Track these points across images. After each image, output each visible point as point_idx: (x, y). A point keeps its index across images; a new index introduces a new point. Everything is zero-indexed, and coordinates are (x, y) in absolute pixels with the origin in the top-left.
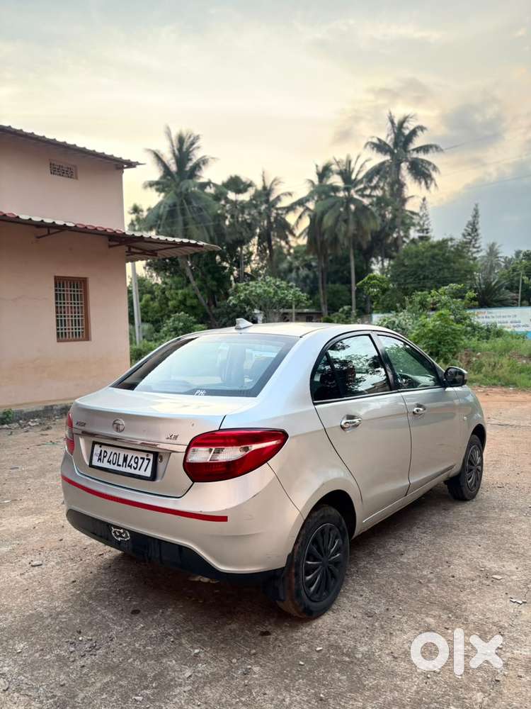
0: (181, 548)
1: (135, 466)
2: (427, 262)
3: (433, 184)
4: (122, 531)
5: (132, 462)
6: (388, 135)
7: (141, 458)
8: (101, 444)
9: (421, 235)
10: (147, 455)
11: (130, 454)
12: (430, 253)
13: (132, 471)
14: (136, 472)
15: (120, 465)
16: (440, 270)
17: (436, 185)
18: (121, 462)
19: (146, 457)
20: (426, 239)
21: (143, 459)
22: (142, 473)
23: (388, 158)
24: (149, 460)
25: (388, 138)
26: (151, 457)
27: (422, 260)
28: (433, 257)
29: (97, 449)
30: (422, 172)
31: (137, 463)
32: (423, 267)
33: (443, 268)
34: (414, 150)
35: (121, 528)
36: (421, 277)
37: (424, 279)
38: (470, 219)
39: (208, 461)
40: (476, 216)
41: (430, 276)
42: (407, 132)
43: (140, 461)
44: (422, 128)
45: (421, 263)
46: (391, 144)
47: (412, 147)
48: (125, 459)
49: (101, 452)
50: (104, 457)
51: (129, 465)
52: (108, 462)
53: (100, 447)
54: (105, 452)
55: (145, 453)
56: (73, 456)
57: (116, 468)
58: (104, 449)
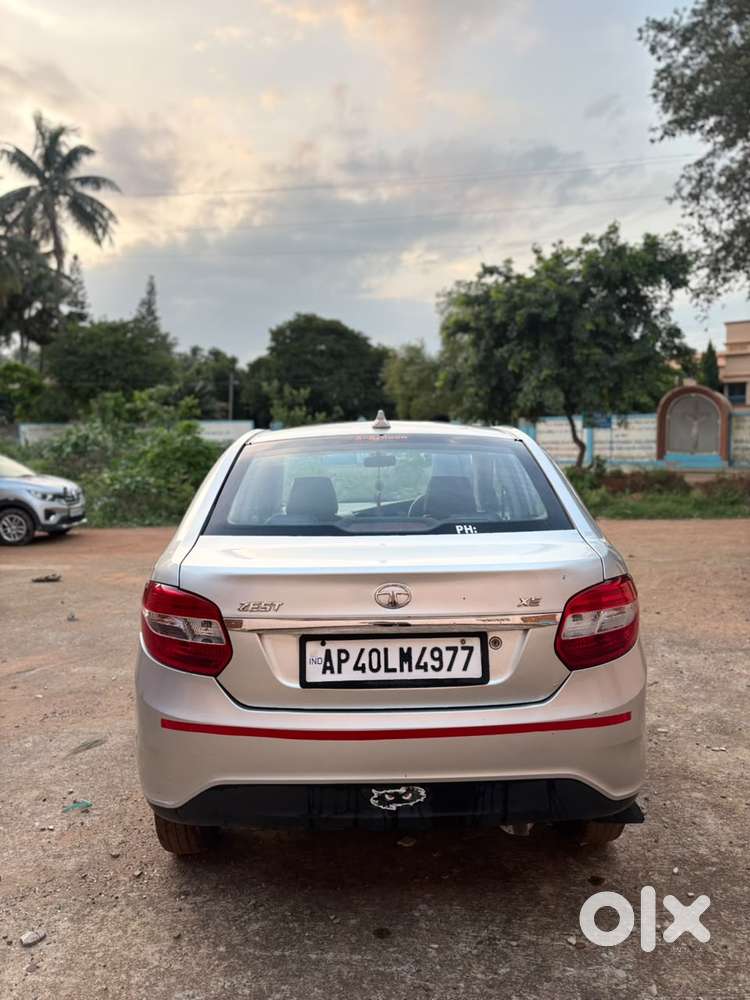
0: (551, 783)
1: (437, 664)
2: (109, 353)
3: (107, 237)
4: (402, 790)
5: (427, 658)
6: (36, 148)
7: (448, 649)
8: (323, 639)
9: (74, 309)
10: (463, 642)
11: (416, 646)
12: (111, 339)
13: (431, 675)
14: (443, 674)
15: (394, 670)
16: (127, 364)
17: (111, 240)
18: (394, 662)
19: (459, 645)
20: (82, 317)
21: (455, 649)
22: (457, 673)
23: (34, 182)
24: (471, 649)
25: (34, 151)
26: (475, 643)
27: (101, 347)
28: (117, 344)
29: (315, 650)
30: (90, 218)
31: (440, 659)
32: (103, 358)
33: (131, 363)
34: (77, 179)
35: (398, 786)
36: (101, 373)
37: (104, 376)
38: (144, 295)
39: (596, 633)
40: (151, 291)
41: (114, 373)
42: (65, 151)
43: (447, 656)
44: (87, 151)
45: (100, 352)
46: (40, 164)
47: (73, 174)
48: (405, 656)
49: (328, 653)
50: (340, 662)
51: (418, 667)
52: (356, 668)
53: (323, 644)
54: (340, 652)
55: (459, 639)
56: (215, 677)
57: (382, 675)
58: (334, 647)
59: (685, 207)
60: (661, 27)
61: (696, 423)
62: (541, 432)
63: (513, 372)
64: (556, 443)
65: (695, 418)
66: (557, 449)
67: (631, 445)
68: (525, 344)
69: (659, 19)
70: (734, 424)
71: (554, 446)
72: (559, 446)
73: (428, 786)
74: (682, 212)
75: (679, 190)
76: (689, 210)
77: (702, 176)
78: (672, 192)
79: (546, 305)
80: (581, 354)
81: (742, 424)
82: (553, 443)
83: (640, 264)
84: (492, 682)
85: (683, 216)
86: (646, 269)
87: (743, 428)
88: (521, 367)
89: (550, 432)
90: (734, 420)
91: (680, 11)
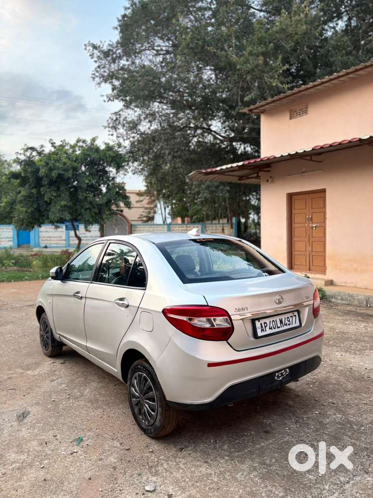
1: (289, 323)
4: (283, 371)
5: (286, 321)
8: (259, 319)
10: (293, 314)
11: (283, 317)
13: (288, 327)
14: (291, 326)
15: (279, 327)
18: (279, 325)
21: (291, 317)
22: (294, 325)
24: (295, 316)
26: (296, 313)
29: (258, 324)
31: (289, 321)
48: (281, 322)
49: (261, 324)
50: (265, 327)
51: (285, 325)
52: (270, 329)
53: (259, 321)
54: (265, 323)
55: (292, 313)
56: (227, 341)
57: (277, 330)
58: (262, 321)
59: (109, 131)
60: (95, 47)
61: (117, 228)
62: (41, 232)
63: (46, 201)
64: (51, 237)
65: (117, 226)
66: (51, 240)
67: (88, 238)
68: (52, 188)
69: (95, 43)
70: (133, 229)
71: (49, 239)
72: (52, 239)
73: (289, 368)
74: (108, 133)
75: (109, 124)
76: (111, 133)
77: (117, 119)
78: (106, 124)
79: (66, 170)
80: (82, 196)
81: (137, 229)
82: (48, 237)
83: (108, 156)
84: (303, 325)
85: (109, 135)
86: (110, 159)
87: (136, 231)
88: (51, 199)
89: (46, 232)
90: (133, 227)
91: (103, 43)
